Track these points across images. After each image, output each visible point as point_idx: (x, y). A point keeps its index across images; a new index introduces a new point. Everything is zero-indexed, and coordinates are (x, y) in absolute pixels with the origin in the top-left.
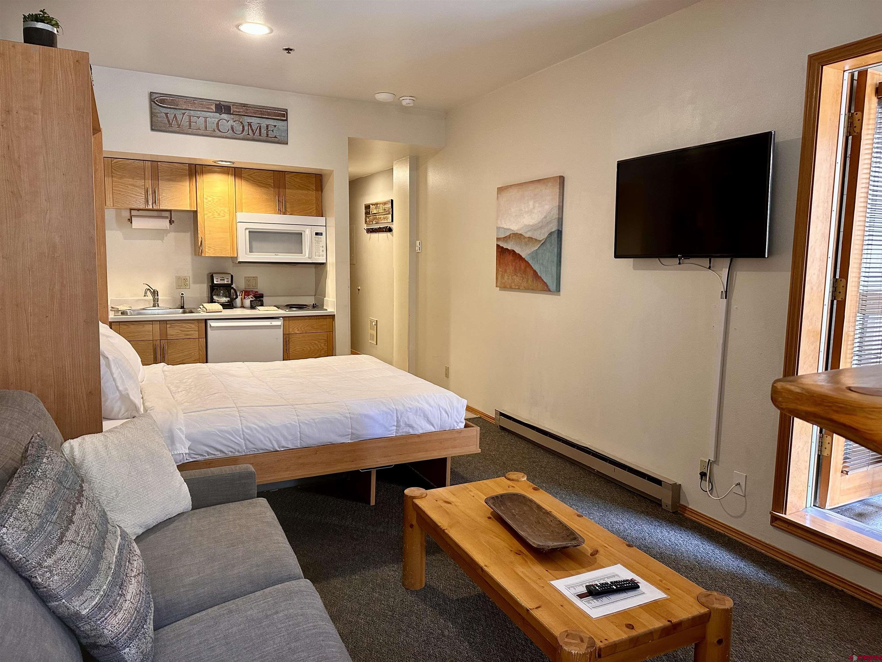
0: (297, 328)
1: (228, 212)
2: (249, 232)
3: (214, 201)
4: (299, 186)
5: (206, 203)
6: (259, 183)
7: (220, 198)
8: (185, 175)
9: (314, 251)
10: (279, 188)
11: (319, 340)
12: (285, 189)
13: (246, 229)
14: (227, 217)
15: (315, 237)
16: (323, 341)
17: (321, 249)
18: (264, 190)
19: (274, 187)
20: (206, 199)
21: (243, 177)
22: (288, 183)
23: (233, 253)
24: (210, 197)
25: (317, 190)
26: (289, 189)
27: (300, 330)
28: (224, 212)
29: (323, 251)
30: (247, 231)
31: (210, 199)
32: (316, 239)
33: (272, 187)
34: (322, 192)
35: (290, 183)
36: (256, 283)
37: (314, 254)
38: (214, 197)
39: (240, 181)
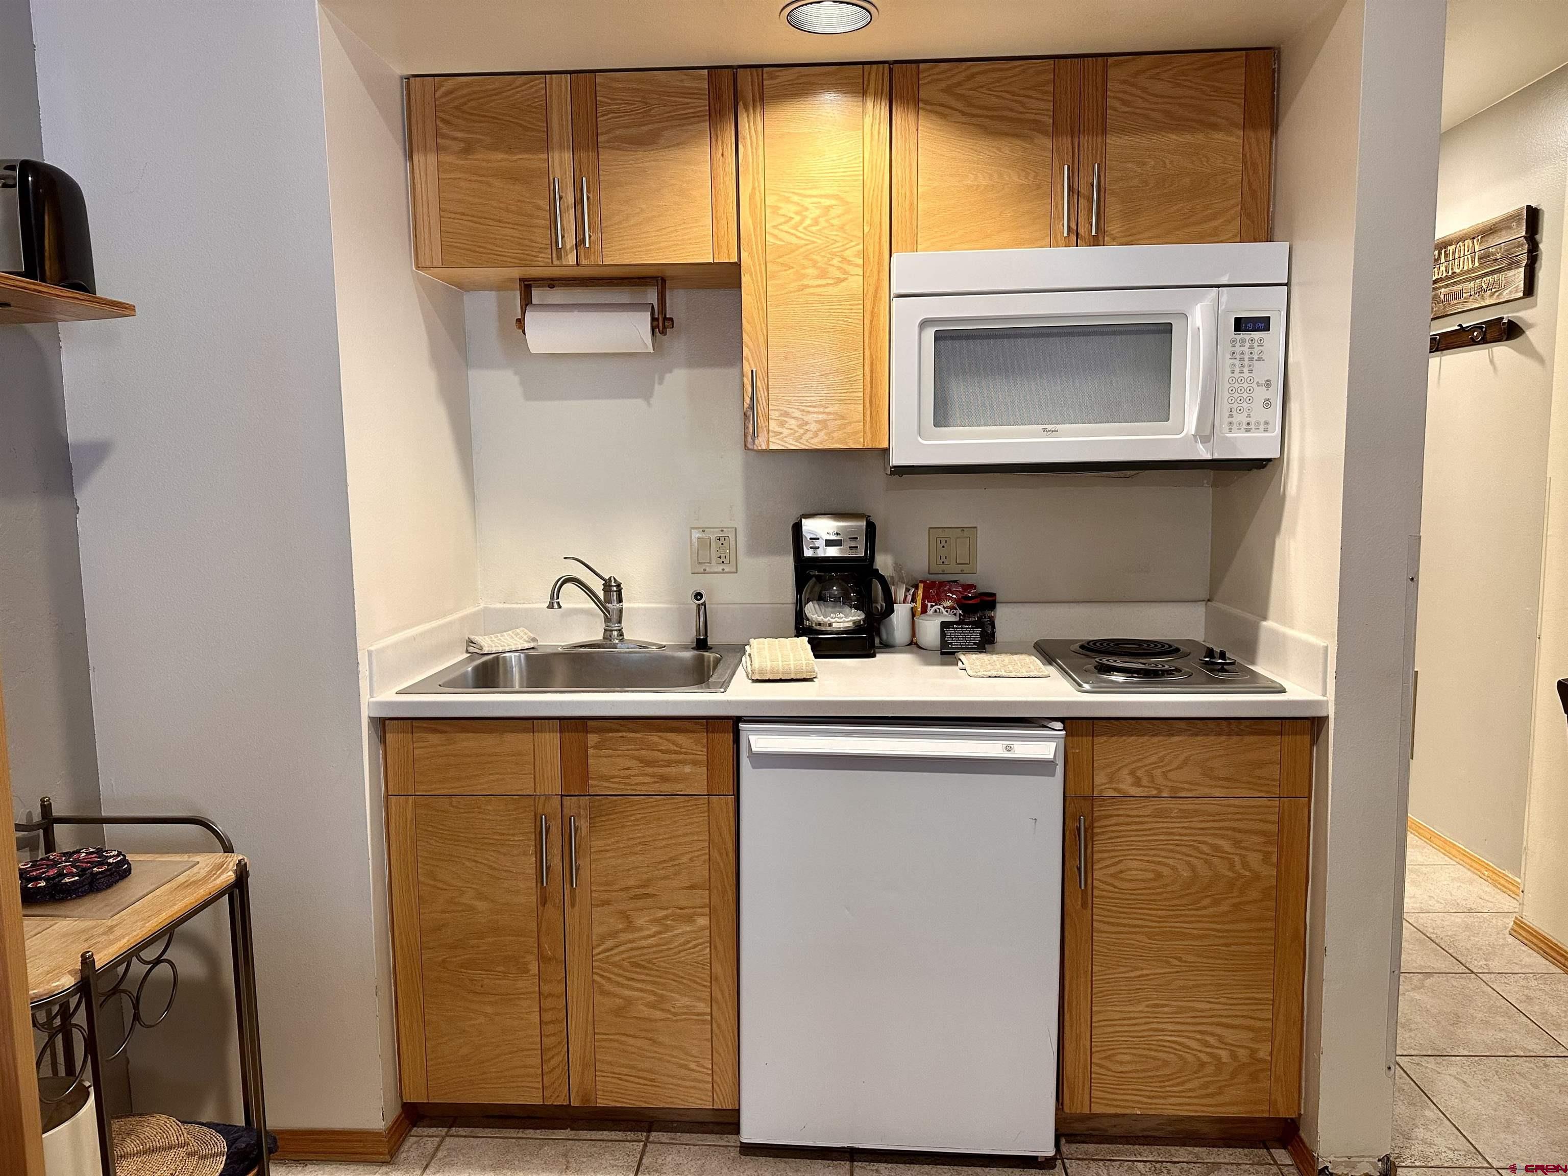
0: (1132, 773)
1: (860, 262)
2: (939, 337)
3: (804, 219)
4: (1167, 113)
5: (774, 227)
6: (991, 118)
7: (828, 202)
8: (696, 117)
9: (1224, 406)
10: (1074, 132)
11: (1238, 836)
12: (1104, 132)
13: (924, 324)
14: (855, 283)
15: (1234, 341)
16: (1256, 839)
17: (1261, 394)
18: (1008, 149)
19: (1056, 131)
20: (775, 209)
21: (926, 102)
22: (1117, 104)
23: (874, 434)
24: (788, 200)
25: (1250, 122)
26: (1123, 131)
27: (1145, 782)
28: (844, 260)
29: (1267, 403)
30: (929, 335)
31: (789, 209)
32: (1238, 349)
33: (1045, 133)
34: (1274, 127)
35: (1124, 103)
36: (971, 553)
37: (1222, 420)
38: (807, 202)
39: (912, 117)
